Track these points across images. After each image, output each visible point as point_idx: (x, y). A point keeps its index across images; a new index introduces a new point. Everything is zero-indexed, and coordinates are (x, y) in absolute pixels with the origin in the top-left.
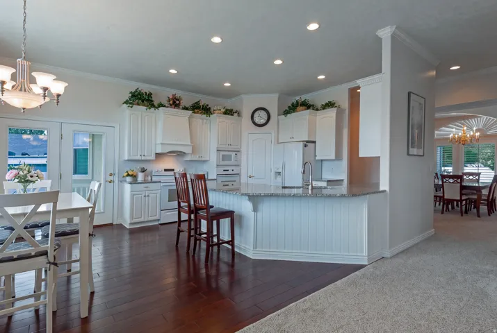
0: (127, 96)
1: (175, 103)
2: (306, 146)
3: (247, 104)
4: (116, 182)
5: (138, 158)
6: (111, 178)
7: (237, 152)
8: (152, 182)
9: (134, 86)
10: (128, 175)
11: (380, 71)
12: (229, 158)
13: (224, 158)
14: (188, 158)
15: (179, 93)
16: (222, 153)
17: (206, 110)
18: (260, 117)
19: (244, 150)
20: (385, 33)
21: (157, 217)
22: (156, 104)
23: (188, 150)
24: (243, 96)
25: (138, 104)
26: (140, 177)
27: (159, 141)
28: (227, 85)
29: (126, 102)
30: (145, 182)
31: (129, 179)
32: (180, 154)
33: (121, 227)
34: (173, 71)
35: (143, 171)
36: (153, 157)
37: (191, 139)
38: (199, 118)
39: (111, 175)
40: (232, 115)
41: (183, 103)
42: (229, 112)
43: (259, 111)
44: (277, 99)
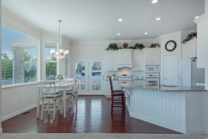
1: (125, 46)
3: (163, 40)
4: (105, 79)
7: (158, 66)
10: (108, 77)
12: (153, 69)
13: (149, 69)
14: (133, 70)
16: (148, 67)
17: (141, 47)
18: (170, 46)
19: (162, 64)
22: (118, 47)
23: (131, 66)
25: (111, 49)
27: (119, 63)
28: (146, 33)
29: (107, 49)
30: (114, 80)
34: (119, 34)
35: (114, 75)
36: (117, 70)
37: (132, 61)
38: (137, 51)
39: (103, 77)
40: (155, 47)
41: (129, 46)
42: (153, 46)
43: (170, 43)
44: (181, 34)
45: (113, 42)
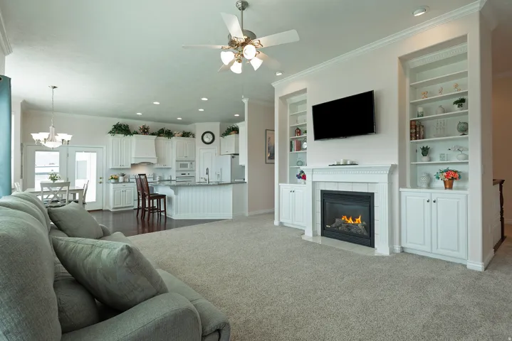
0: (111, 128)
1: (145, 131)
2: (233, 157)
3: (199, 129)
4: (104, 182)
5: (119, 167)
6: (101, 180)
7: (192, 162)
8: (129, 182)
9: (116, 121)
10: (112, 178)
11: (244, 120)
12: (185, 166)
13: (182, 166)
14: (156, 166)
15: (148, 124)
16: (180, 163)
17: (169, 134)
18: (208, 138)
19: (197, 160)
20: (245, 101)
21: (132, 205)
22: (132, 132)
23: (154, 161)
24: (196, 124)
25: (118, 133)
26: (121, 179)
27: (133, 156)
28: (180, 119)
29: (110, 132)
30: (124, 182)
31: (113, 181)
32: (149, 164)
33: (108, 211)
34: (139, 114)
35: (123, 175)
36: (129, 166)
37: (157, 154)
38: (163, 140)
39: (101, 178)
40: (188, 136)
41: (150, 131)
42: (185, 135)
43: (207, 134)
44: (219, 126)
45: (121, 121)
